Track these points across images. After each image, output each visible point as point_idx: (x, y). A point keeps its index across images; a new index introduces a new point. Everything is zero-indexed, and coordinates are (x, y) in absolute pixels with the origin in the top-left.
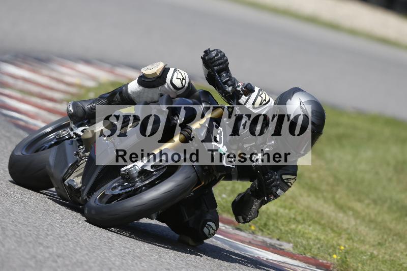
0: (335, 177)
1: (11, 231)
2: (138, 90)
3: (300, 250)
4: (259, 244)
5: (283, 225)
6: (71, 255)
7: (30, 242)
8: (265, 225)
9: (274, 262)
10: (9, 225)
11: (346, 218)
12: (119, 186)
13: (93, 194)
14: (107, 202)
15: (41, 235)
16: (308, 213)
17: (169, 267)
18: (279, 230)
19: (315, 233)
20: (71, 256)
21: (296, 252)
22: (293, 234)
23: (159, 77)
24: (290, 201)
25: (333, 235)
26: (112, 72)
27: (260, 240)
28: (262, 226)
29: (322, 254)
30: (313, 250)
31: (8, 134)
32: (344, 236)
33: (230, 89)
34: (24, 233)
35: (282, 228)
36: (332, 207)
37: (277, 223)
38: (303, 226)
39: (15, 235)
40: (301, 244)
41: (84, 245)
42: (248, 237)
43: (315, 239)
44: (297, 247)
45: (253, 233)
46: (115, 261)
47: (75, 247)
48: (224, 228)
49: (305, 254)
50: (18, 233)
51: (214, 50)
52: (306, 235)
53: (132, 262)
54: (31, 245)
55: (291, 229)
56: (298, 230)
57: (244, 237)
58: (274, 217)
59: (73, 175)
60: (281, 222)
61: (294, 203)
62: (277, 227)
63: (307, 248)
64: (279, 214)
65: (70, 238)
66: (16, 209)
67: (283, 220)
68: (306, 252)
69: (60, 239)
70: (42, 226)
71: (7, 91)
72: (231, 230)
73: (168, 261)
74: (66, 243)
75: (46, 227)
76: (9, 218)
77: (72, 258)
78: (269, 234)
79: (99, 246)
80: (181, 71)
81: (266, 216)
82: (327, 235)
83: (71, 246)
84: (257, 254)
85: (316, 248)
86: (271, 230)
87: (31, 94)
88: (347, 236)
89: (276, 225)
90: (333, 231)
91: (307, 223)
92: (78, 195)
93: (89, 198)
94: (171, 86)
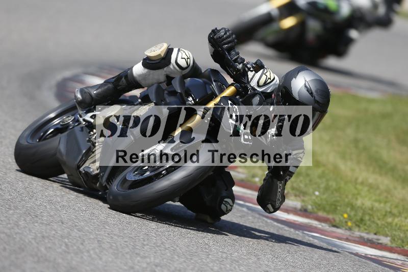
1: (107, 244)
2: (143, 72)
3: (398, 243)
4: (357, 239)
5: (379, 219)
6: (170, 263)
7: (127, 253)
8: (362, 220)
9: (373, 257)
10: (104, 237)
15: (137, 246)
16: (403, 206)
18: (375, 225)
20: (168, 264)
21: (394, 245)
22: (389, 227)
23: (163, 59)
24: (385, 194)
27: (358, 236)
28: (358, 221)
33: (240, 66)
34: (121, 245)
35: (379, 222)
37: (374, 218)
38: (399, 219)
39: (111, 247)
40: (398, 237)
41: (181, 252)
42: (346, 234)
44: (394, 240)
45: (350, 229)
46: (213, 266)
47: (172, 255)
48: (320, 226)
49: (403, 247)
50: (114, 245)
52: (403, 228)
53: (230, 266)
54: (128, 256)
55: (387, 223)
56: (394, 224)
57: (342, 234)
58: (370, 212)
59: (88, 162)
60: (377, 216)
61: (389, 196)
62: (374, 222)
63: (405, 240)
64: (375, 209)
65: (167, 246)
67: (379, 214)
68: (404, 245)
69: (157, 248)
70: (138, 236)
72: (328, 227)
74: (163, 252)
75: (142, 237)
77: (170, 267)
78: (366, 229)
79: (196, 253)
80: (184, 50)
81: (362, 211)
83: (169, 254)
84: (355, 250)
86: (367, 225)
89: (372, 219)
91: (403, 215)
92: (94, 181)
93: (108, 184)
94: (176, 66)
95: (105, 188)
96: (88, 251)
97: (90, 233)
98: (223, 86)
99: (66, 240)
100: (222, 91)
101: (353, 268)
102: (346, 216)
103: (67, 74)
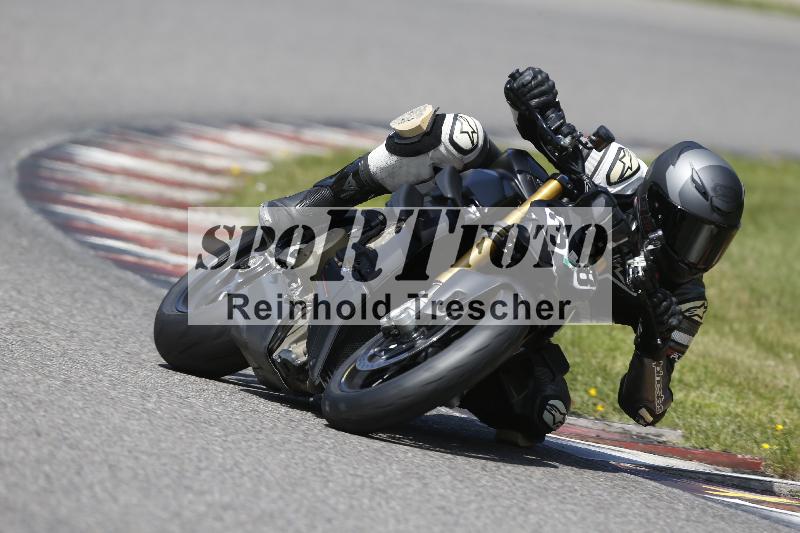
0: (753, 290)
1: (127, 470)
2: (389, 162)
3: (698, 440)
4: (617, 437)
6: (250, 502)
7: (168, 486)
10: (122, 459)
11: (781, 367)
12: (380, 351)
13: (332, 373)
14: (364, 386)
15: (188, 471)
16: (706, 367)
17: (443, 503)
19: (723, 404)
20: (249, 505)
21: (690, 445)
23: (426, 134)
25: (759, 403)
26: (296, 139)
29: (741, 443)
30: (722, 437)
31: (105, 283)
32: (782, 403)
33: (567, 141)
34: (154, 471)
36: (753, 350)
38: (698, 392)
39: (135, 476)
40: (697, 428)
41: (273, 480)
42: (595, 427)
43: (725, 415)
44: (690, 434)
45: (603, 418)
46: (337, 503)
47: (255, 486)
49: (708, 447)
50: (141, 472)
51: (529, 69)
52: (707, 410)
53: (370, 501)
54: (170, 493)
56: (689, 403)
57: (586, 428)
59: (288, 341)
63: (710, 433)
65: (245, 469)
66: (133, 425)
68: (709, 442)
69: (224, 474)
70: (189, 453)
71: (94, 200)
73: (442, 491)
74: (238, 481)
75: (195, 454)
76: (122, 446)
77: (252, 509)
79: (303, 478)
80: (467, 117)
82: (747, 405)
83: (249, 485)
85: (727, 434)
87: (142, 199)
88: (786, 402)
90: (761, 396)
91: (706, 386)
92: (301, 377)
93: (325, 381)
94: (451, 148)
95: (320, 389)
96: (91, 487)
97: (91, 450)
98: (538, 179)
99: (47, 468)
100: (534, 189)
101: (610, 493)
102: (593, 392)
103: (40, 144)
